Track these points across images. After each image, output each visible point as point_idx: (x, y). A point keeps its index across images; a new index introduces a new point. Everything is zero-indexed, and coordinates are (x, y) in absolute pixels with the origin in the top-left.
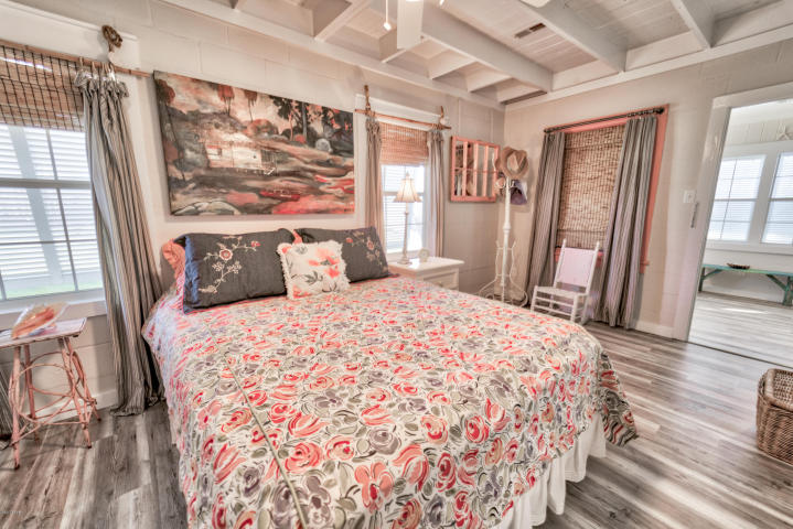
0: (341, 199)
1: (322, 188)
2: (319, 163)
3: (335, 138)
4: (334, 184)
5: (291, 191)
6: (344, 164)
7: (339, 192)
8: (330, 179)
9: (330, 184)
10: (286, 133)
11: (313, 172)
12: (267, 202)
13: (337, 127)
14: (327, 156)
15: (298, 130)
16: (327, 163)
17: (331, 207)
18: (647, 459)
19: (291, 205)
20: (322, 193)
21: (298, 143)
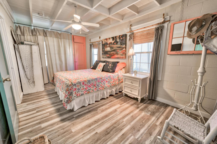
0: (122, 55)
1: (118, 53)
2: (118, 48)
3: (121, 42)
4: (121, 52)
5: (113, 54)
6: (122, 47)
7: (121, 54)
8: (119, 51)
9: (120, 52)
10: (113, 43)
11: (117, 50)
12: (110, 56)
13: (122, 39)
14: (119, 46)
15: (115, 42)
16: (119, 47)
17: (120, 57)
18: (65, 120)
19: (113, 57)
20: (118, 54)
21: (115, 45)
